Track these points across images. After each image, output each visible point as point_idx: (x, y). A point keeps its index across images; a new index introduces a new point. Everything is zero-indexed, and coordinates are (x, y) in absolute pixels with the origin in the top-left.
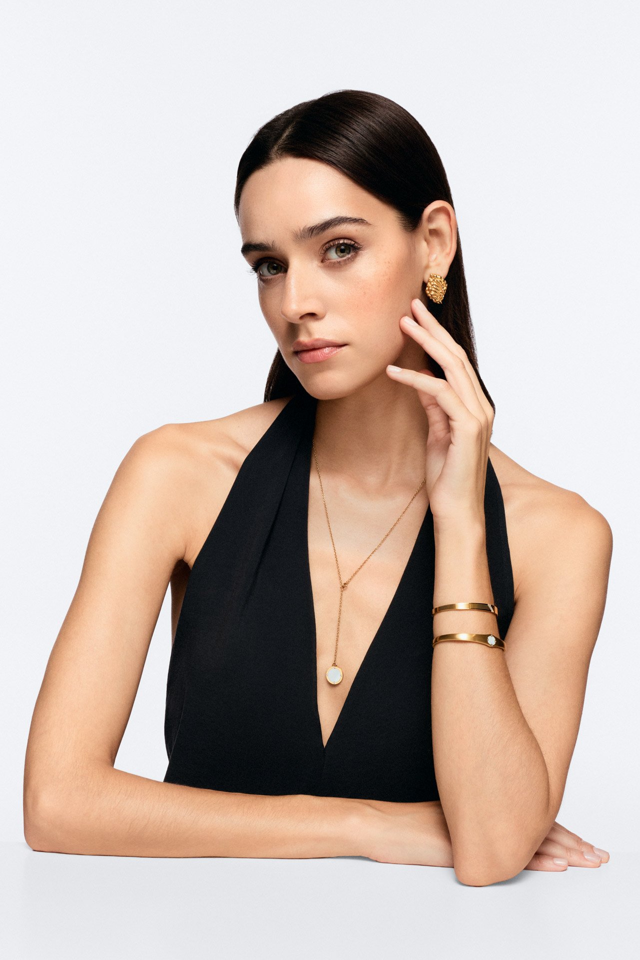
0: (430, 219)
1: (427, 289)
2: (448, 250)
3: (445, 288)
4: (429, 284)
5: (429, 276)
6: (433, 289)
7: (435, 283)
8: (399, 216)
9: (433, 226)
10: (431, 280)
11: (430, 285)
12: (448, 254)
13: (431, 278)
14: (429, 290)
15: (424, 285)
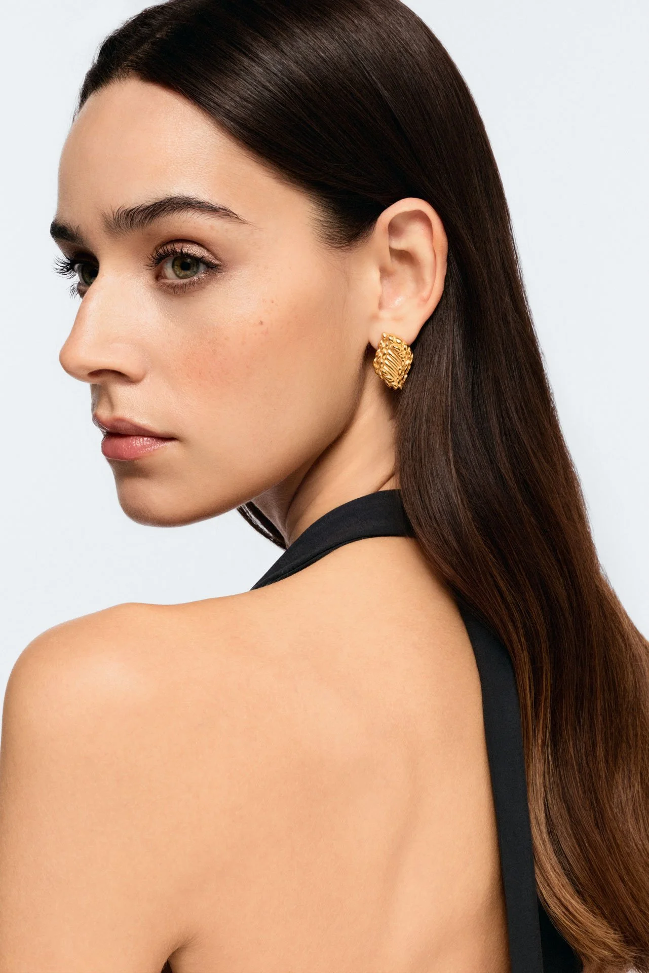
0: (394, 229)
1: (375, 360)
2: (425, 294)
3: (409, 362)
4: (379, 353)
5: (380, 337)
6: (386, 362)
7: (390, 352)
8: (320, 218)
9: (400, 244)
10: (384, 345)
11: (381, 355)
12: (426, 301)
13: (383, 341)
14: (378, 362)
15: (370, 352)
